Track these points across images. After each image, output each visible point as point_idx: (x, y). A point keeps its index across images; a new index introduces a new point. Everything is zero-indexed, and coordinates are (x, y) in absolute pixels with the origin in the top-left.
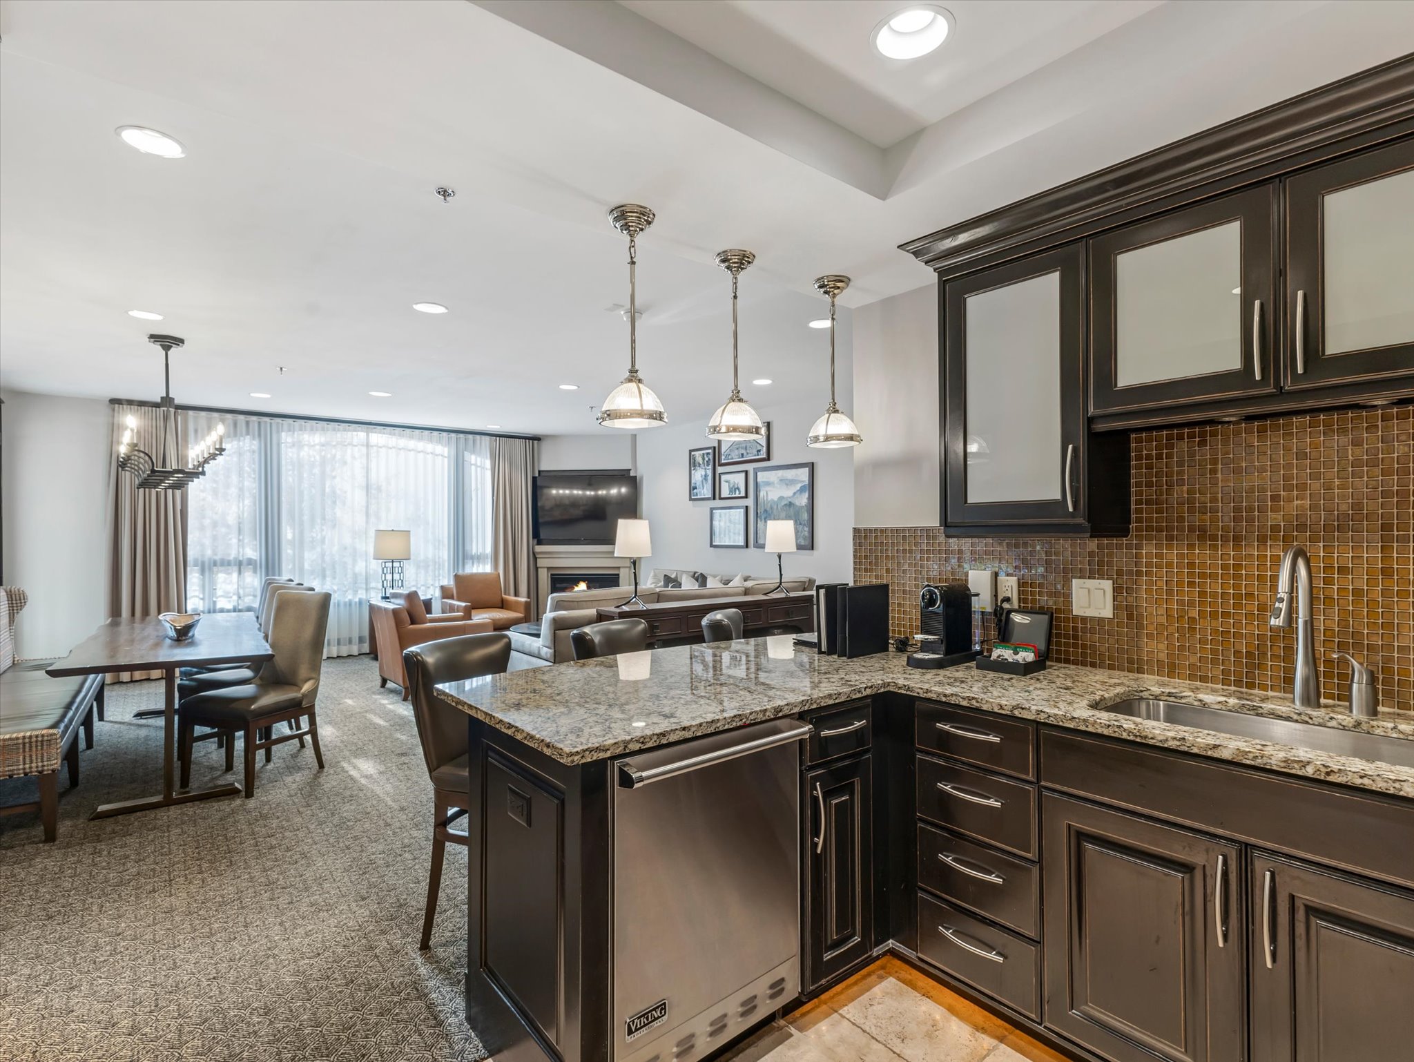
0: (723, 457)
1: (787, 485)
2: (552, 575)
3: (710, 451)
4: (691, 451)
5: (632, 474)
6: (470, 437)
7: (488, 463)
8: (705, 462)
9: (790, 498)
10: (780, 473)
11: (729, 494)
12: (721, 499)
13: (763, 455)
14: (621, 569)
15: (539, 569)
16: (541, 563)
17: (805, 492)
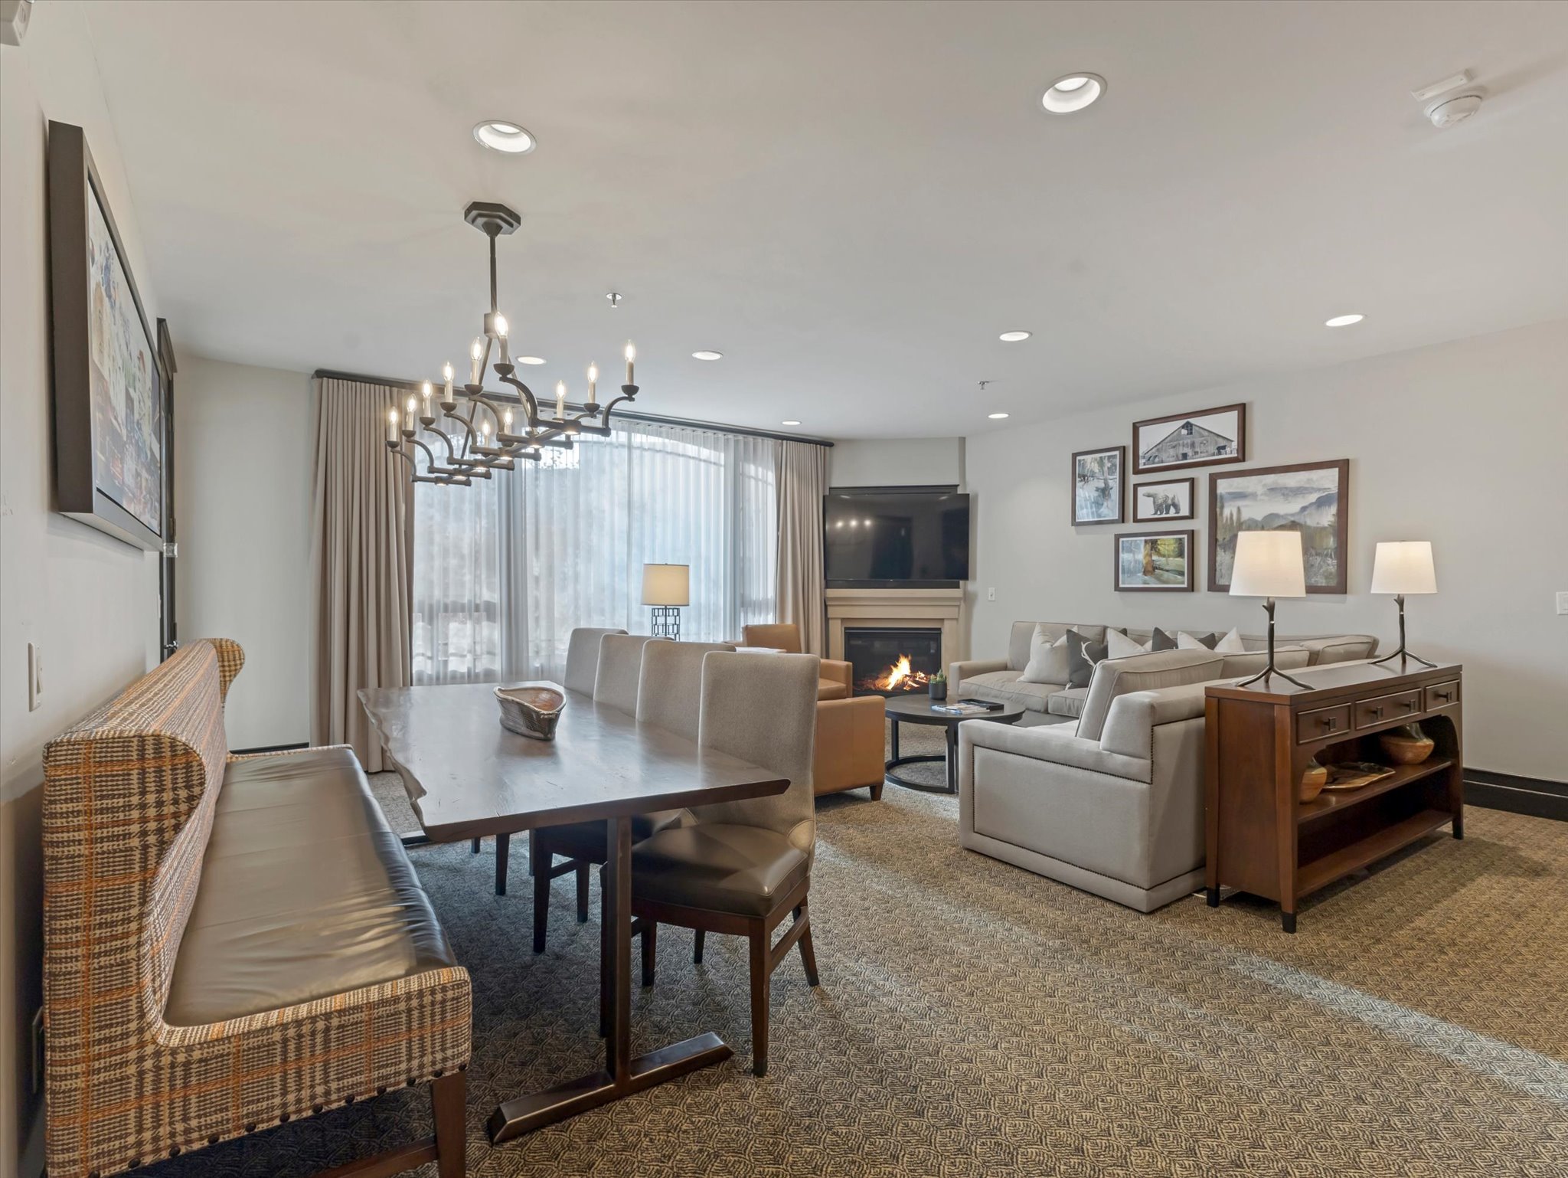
0: (1142, 461)
1: (1283, 495)
2: (846, 629)
3: (1117, 453)
4: (1075, 455)
5: (960, 491)
7: (771, 477)
8: (1106, 469)
9: (1292, 515)
10: (1270, 479)
11: (1156, 513)
12: (1136, 520)
13: (1232, 451)
14: (946, 622)
15: (830, 622)
16: (832, 612)
17: (1329, 506)
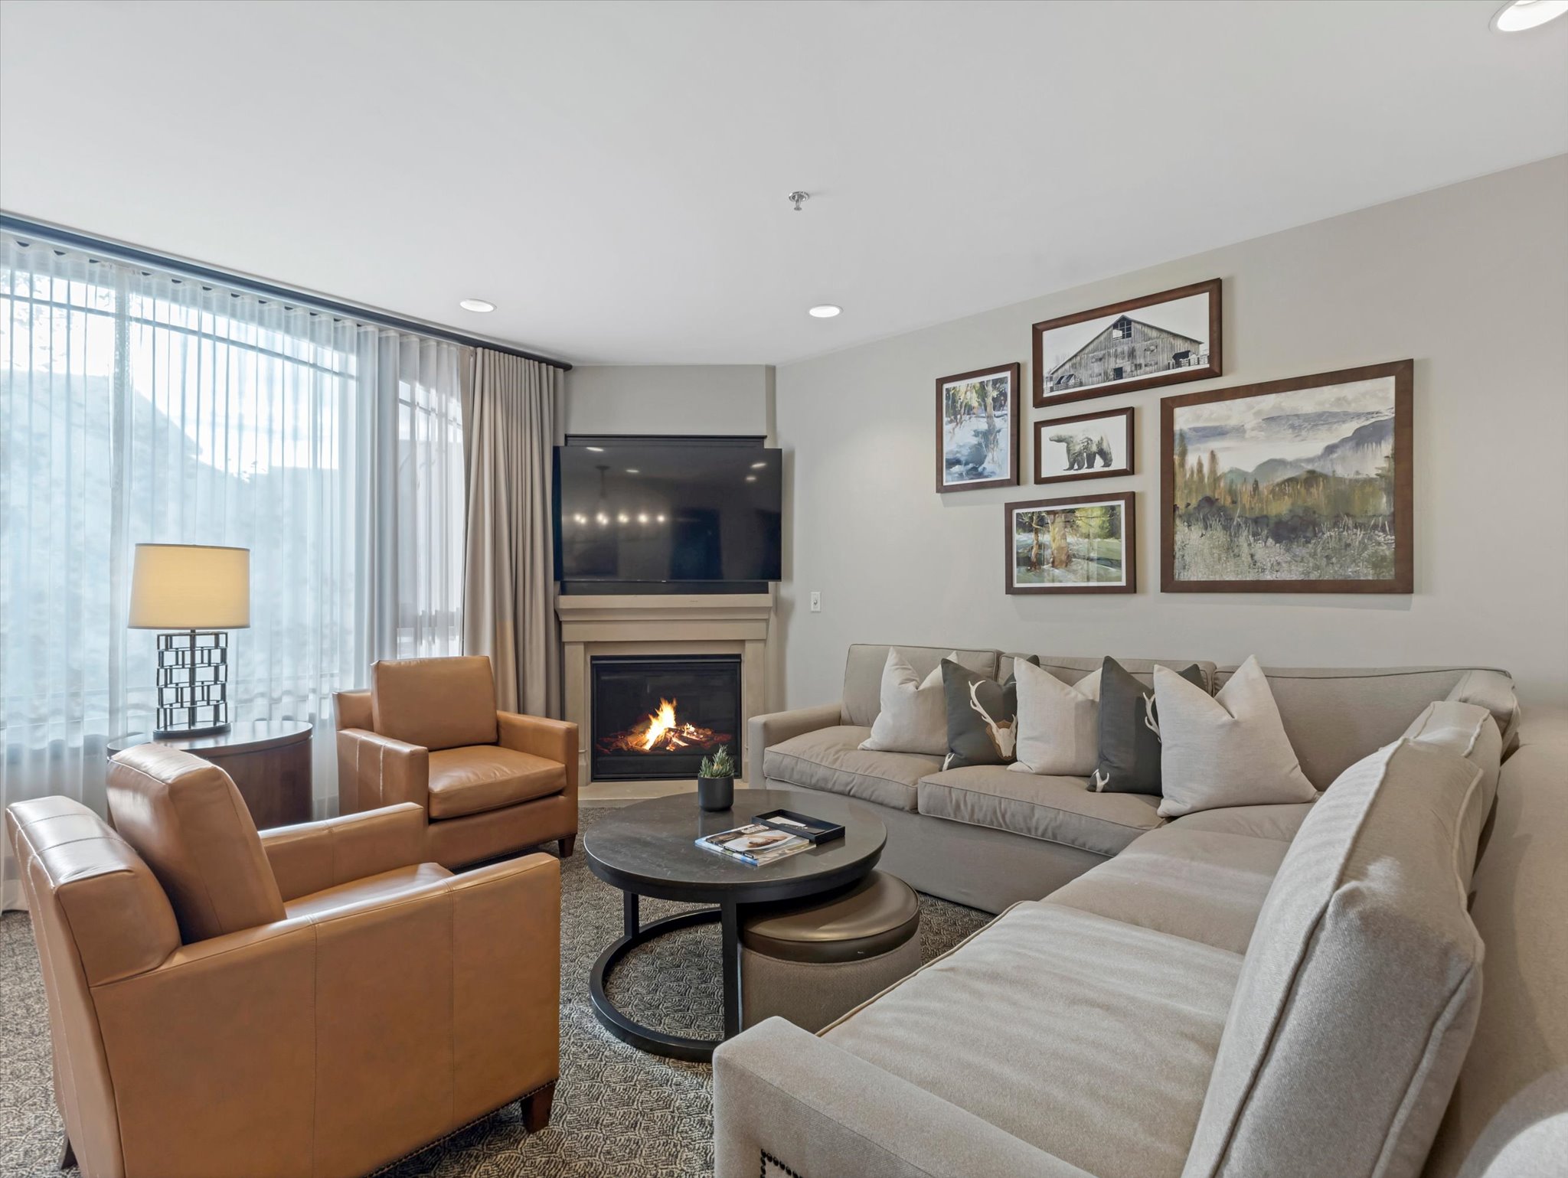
0: (1047, 385)
1: (1293, 427)
2: (593, 658)
3: (1007, 374)
4: (941, 382)
5: (768, 445)
6: (414, 338)
7: (455, 409)
8: (989, 401)
9: (1310, 460)
10: (1268, 402)
11: (1071, 467)
12: (1039, 480)
13: (1199, 360)
14: (749, 647)
15: (567, 648)
16: (569, 632)
17: (1379, 443)
